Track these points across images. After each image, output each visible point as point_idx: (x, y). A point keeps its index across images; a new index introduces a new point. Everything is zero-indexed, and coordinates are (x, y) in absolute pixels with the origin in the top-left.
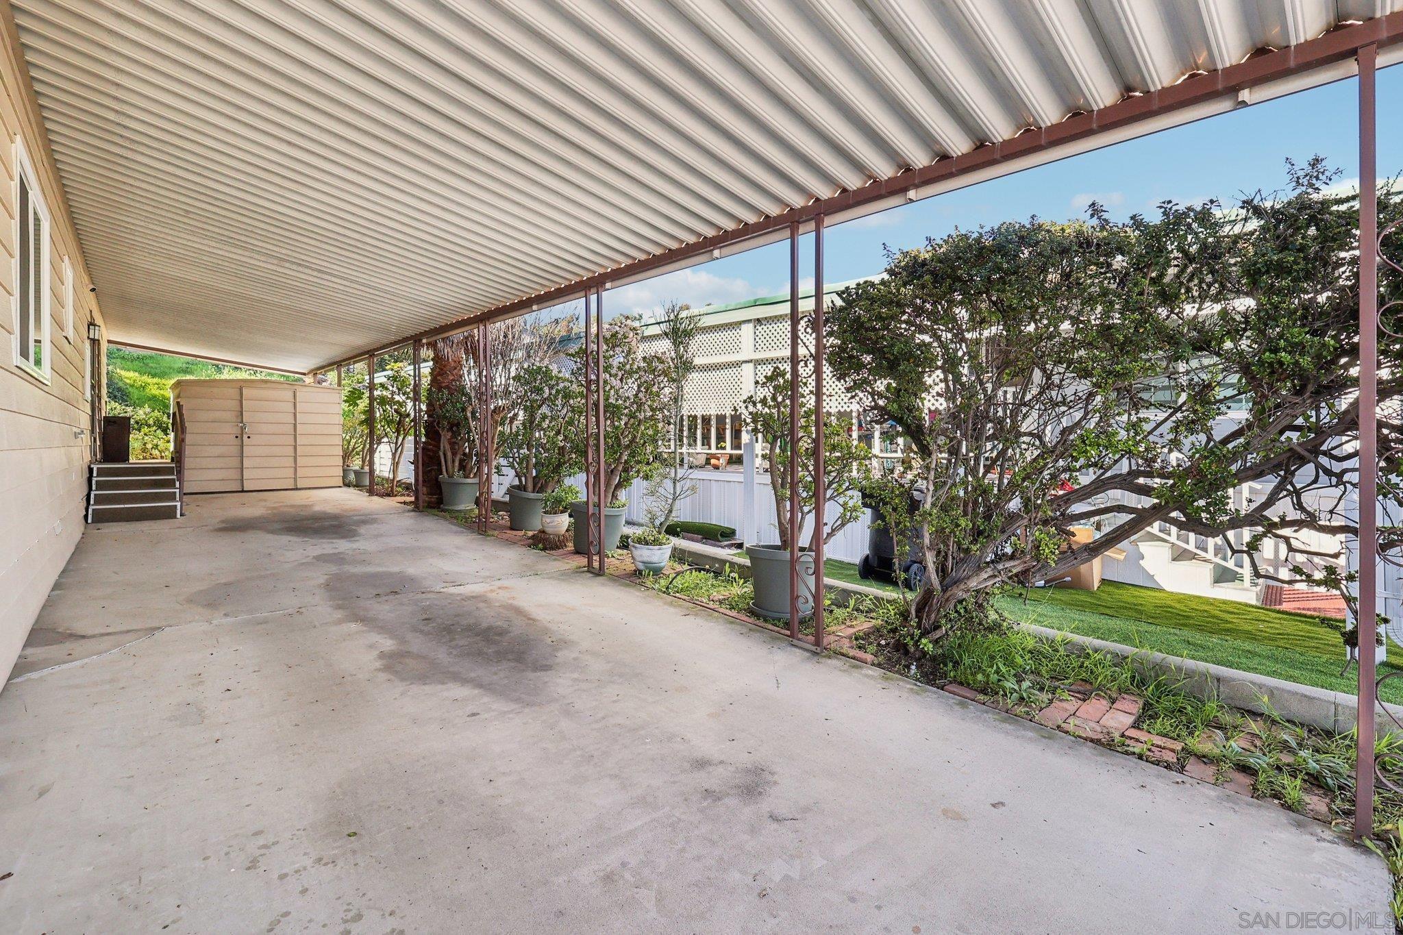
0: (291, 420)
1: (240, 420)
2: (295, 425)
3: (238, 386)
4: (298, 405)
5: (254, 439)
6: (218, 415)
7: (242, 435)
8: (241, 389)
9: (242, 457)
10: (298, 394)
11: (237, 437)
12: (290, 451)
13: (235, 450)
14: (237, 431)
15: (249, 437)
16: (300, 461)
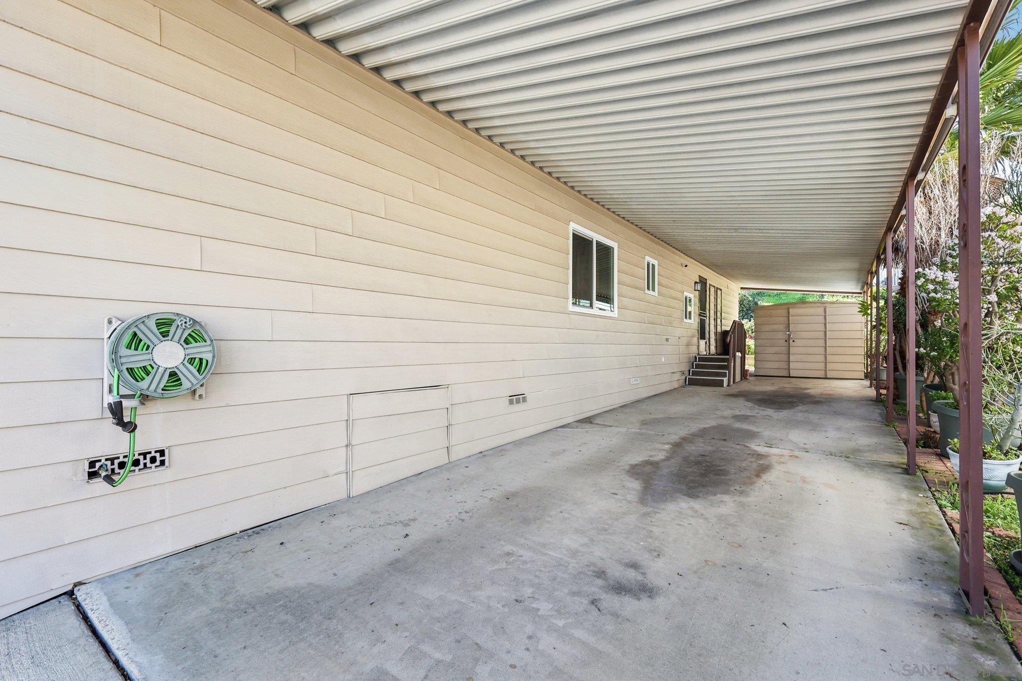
0: (822, 328)
1: (787, 330)
2: (825, 332)
3: (786, 307)
4: (827, 317)
5: (798, 342)
6: (775, 327)
7: (789, 339)
8: (788, 310)
9: (789, 354)
10: (827, 310)
11: (786, 341)
12: (822, 350)
13: (784, 349)
14: (786, 337)
15: (793, 341)
16: (829, 358)
